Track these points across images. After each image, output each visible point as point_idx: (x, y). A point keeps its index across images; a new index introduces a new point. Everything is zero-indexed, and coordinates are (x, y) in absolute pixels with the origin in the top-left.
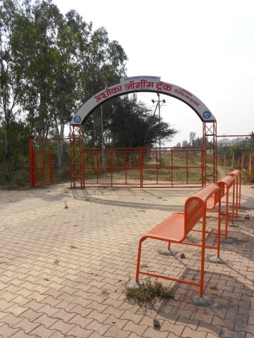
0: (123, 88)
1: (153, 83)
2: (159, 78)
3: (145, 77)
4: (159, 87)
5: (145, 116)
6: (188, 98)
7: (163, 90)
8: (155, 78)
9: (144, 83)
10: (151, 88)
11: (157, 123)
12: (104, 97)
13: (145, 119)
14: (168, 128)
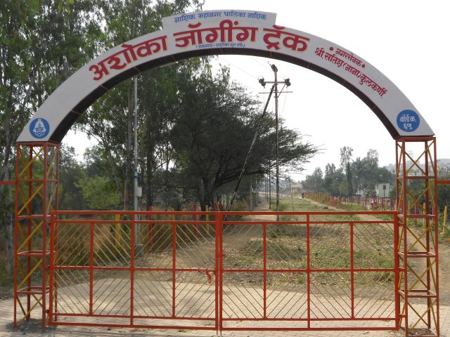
0: (171, 42)
1: (254, 30)
2: (274, 16)
3: (232, 13)
4: (272, 40)
5: (245, 114)
6: (356, 72)
7: (283, 50)
8: (263, 16)
9: (230, 29)
10: (248, 44)
11: (273, 130)
12: (116, 67)
13: (246, 120)
14: (297, 142)
